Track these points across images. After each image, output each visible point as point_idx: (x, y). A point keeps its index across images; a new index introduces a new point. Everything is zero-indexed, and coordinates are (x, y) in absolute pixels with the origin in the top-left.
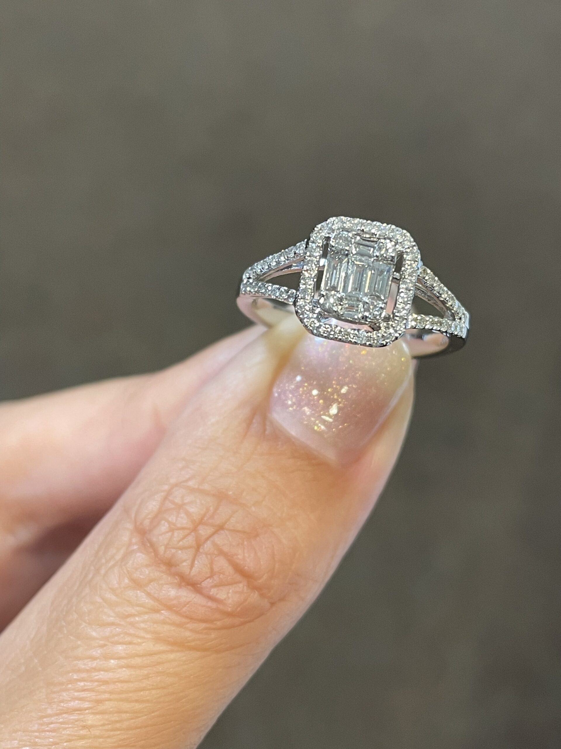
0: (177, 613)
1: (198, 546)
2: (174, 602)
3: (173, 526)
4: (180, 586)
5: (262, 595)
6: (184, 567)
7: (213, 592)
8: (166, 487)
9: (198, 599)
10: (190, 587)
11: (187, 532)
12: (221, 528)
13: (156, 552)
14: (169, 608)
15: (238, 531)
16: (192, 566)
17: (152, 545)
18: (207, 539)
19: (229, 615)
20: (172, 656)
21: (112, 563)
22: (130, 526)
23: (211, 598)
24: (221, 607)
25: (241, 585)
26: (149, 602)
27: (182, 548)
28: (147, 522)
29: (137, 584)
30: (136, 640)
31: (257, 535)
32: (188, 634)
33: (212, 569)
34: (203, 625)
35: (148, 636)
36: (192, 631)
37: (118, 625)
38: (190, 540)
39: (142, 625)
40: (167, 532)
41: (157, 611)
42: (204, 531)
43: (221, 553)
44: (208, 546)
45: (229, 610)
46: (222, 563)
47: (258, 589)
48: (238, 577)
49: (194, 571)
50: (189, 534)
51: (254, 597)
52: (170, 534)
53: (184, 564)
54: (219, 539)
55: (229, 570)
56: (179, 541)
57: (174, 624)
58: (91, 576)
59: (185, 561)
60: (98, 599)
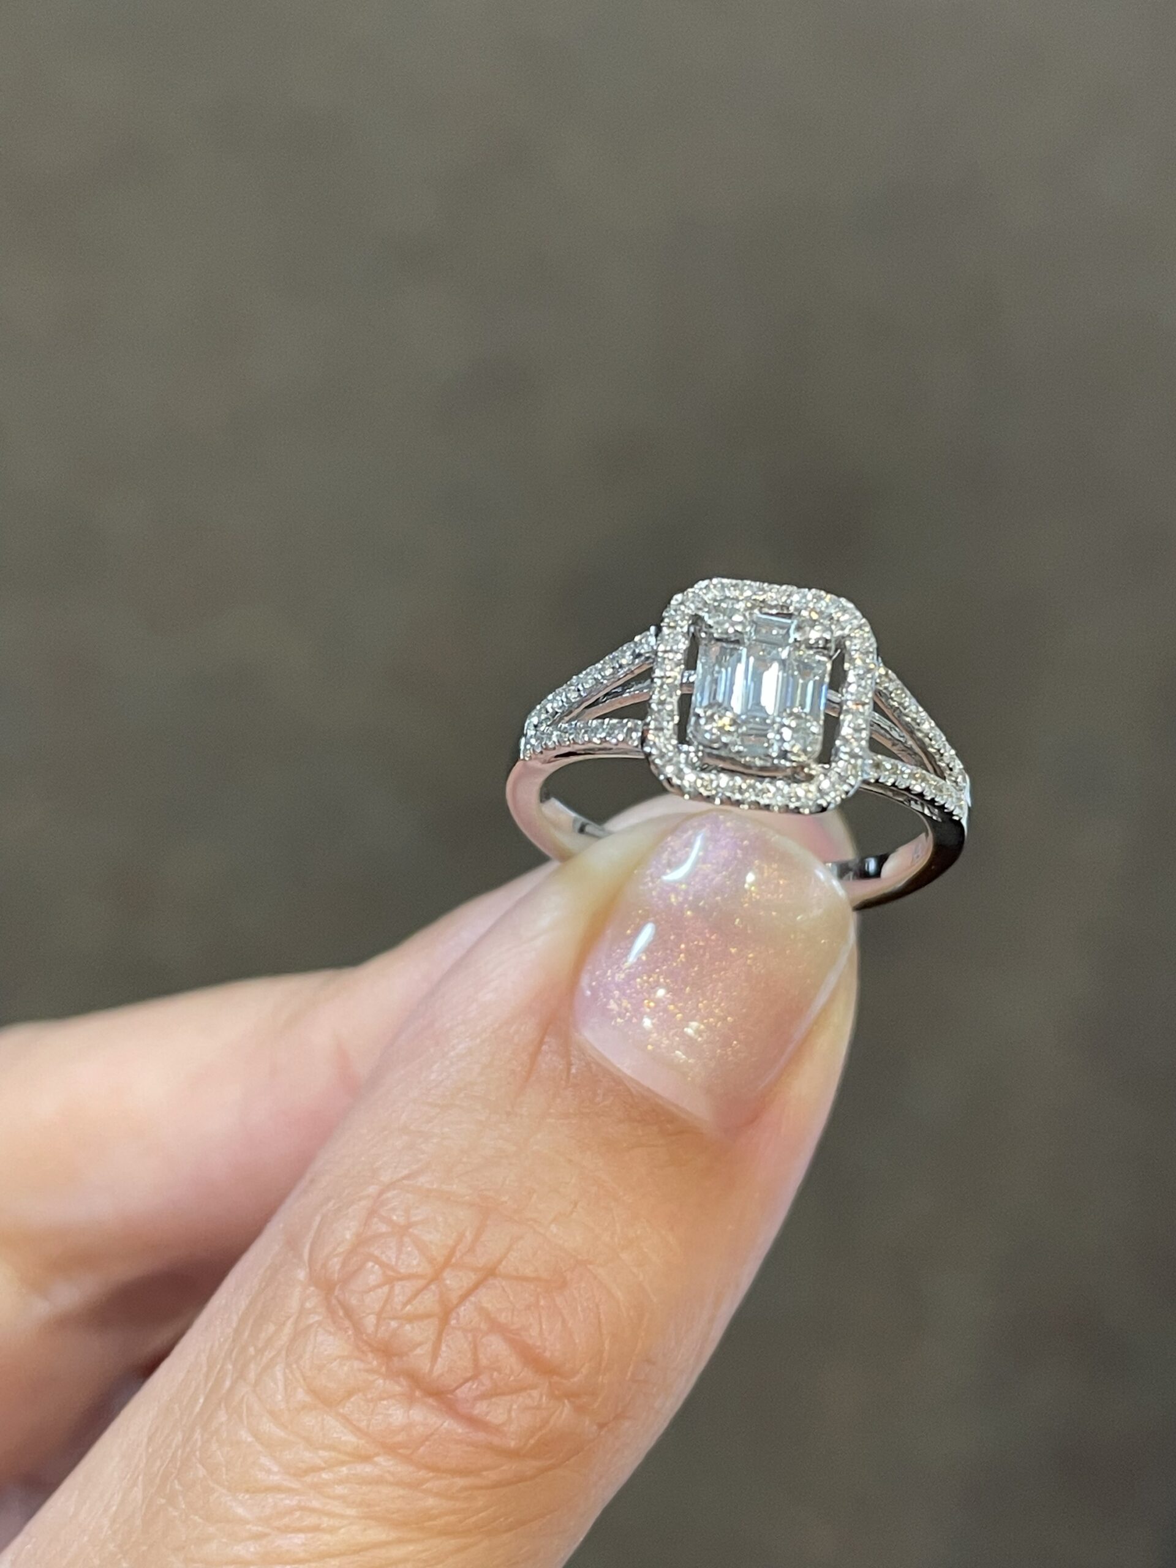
0: (408, 1459)
1: (446, 1314)
2: (401, 1438)
3: (391, 1273)
4: (410, 1400)
5: (580, 1410)
6: (420, 1360)
7: (480, 1409)
8: (372, 1190)
9: (448, 1424)
10: (431, 1401)
11: (421, 1283)
12: (490, 1273)
13: (358, 1328)
14: (392, 1450)
15: (526, 1279)
16: (435, 1354)
17: (349, 1313)
18: (464, 1298)
19: (513, 1454)
20: (397, 1552)
21: (268, 1355)
22: (302, 1274)
23: (473, 1422)
24: (496, 1440)
25: (535, 1393)
26: (349, 1439)
27: (411, 1318)
28: (335, 1264)
29: (325, 1400)
30: (326, 1522)
31: (564, 1285)
32: (431, 1501)
33: (476, 1361)
34: (460, 1482)
35: (351, 1512)
36: (437, 1495)
37: (290, 1491)
38: (428, 1301)
39: (340, 1490)
40: (379, 1286)
41: (366, 1459)
42: (455, 1282)
43: (496, 1327)
44: (466, 1312)
45: (512, 1444)
46: (496, 1346)
47: (571, 1395)
48: (527, 1375)
49: (440, 1367)
50: (425, 1287)
51: (564, 1414)
52: (386, 1289)
53: (419, 1351)
54: (486, 1298)
55: (511, 1362)
56: (405, 1305)
57: (400, 1483)
58: (228, 1384)
59: (420, 1344)
60: (245, 1435)
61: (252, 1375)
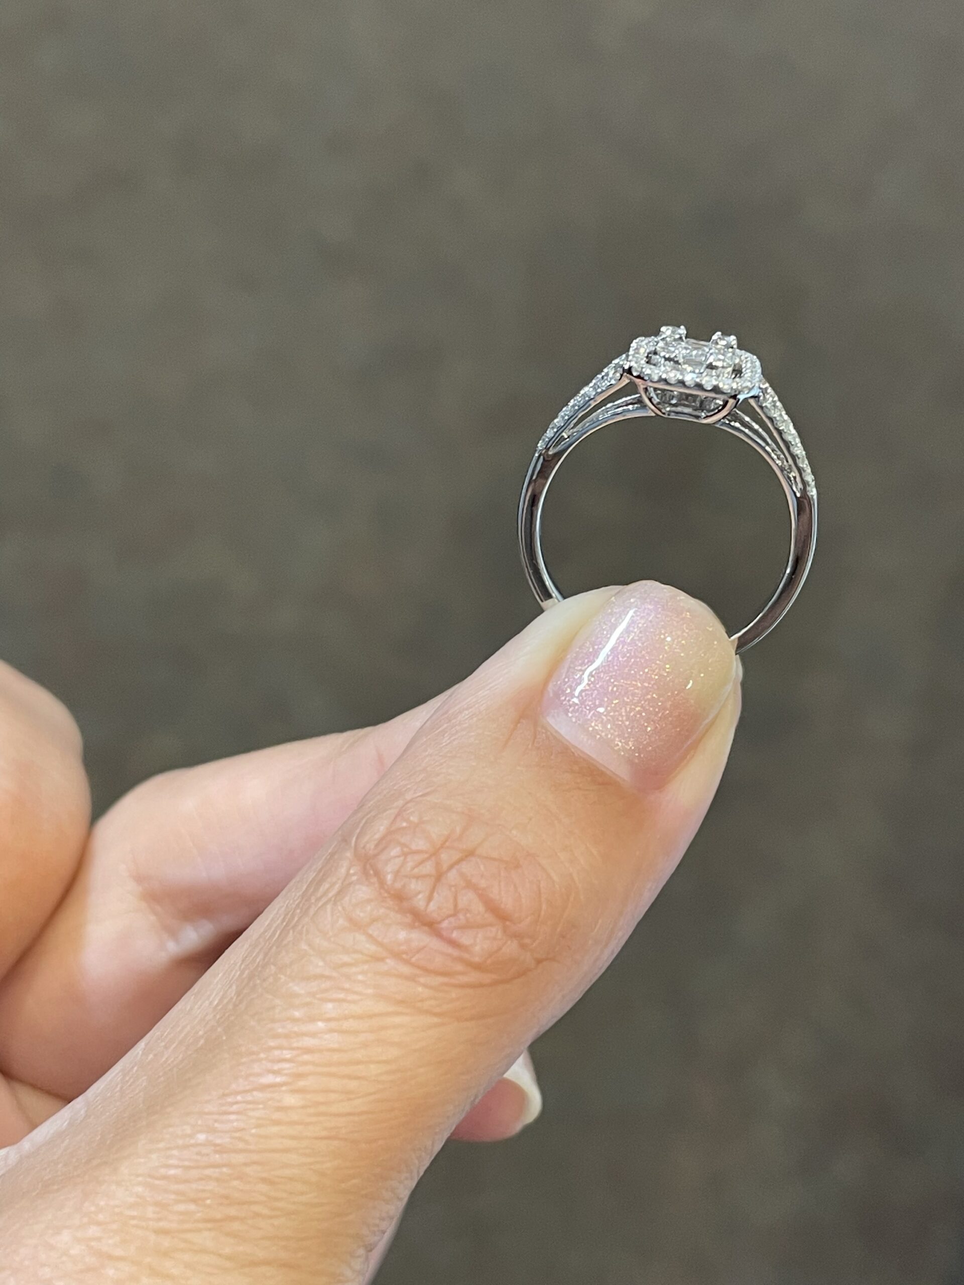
0: (407, 962)
1: (439, 877)
2: (403, 948)
3: (405, 850)
4: (411, 927)
5: (523, 946)
6: (420, 902)
7: (455, 935)
8: (400, 803)
9: (435, 944)
10: (426, 928)
11: (426, 856)
12: (470, 854)
13: (382, 883)
14: (397, 955)
15: (494, 859)
16: (430, 899)
17: (377, 874)
18: (451, 867)
19: (478, 967)
20: (397, 1020)
21: (324, 900)
22: (348, 854)
23: (453, 943)
24: (466, 956)
25: (494, 929)
26: (372, 948)
27: (417, 877)
28: (371, 846)
29: (356, 925)
30: (351, 997)
31: (518, 866)
32: (420, 989)
33: (456, 906)
34: (440, 979)
35: (370, 991)
36: (425, 986)
37: (329, 978)
38: (428, 868)
39: (360, 977)
40: (399, 857)
41: (381, 960)
42: (446, 857)
43: (470, 885)
44: (452, 875)
45: (477, 959)
46: (467, 898)
47: (517, 936)
48: (490, 918)
49: (432, 906)
50: (428, 859)
51: (511, 948)
52: (402, 858)
53: (420, 896)
54: (466, 868)
55: (478, 907)
56: (413, 868)
57: (400, 976)
58: (296, 919)
59: (419, 893)
60: (304, 946)
61: (312, 911)
